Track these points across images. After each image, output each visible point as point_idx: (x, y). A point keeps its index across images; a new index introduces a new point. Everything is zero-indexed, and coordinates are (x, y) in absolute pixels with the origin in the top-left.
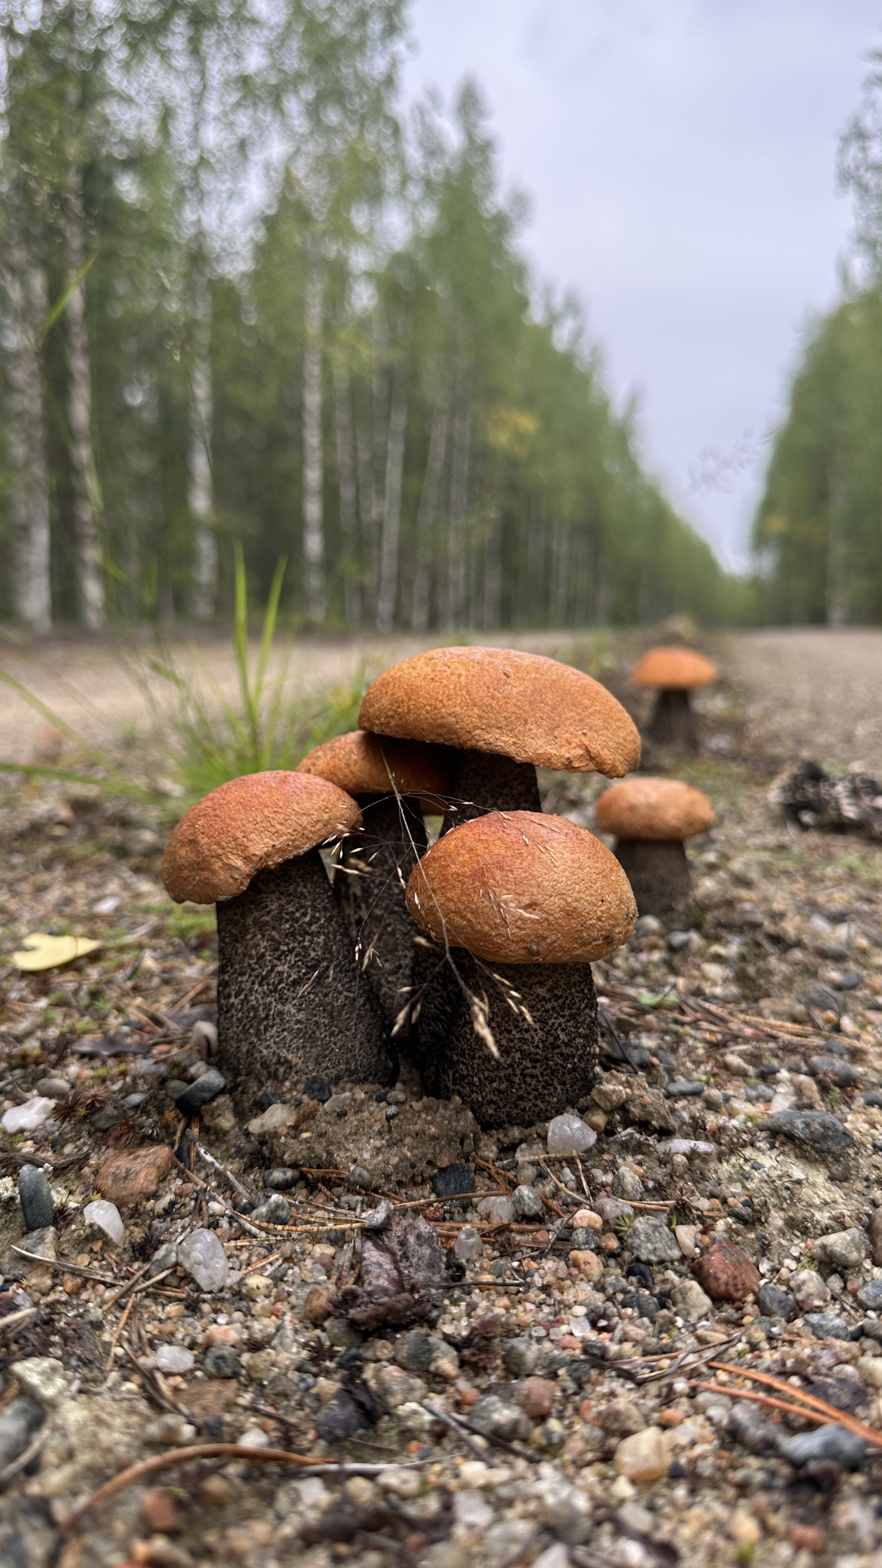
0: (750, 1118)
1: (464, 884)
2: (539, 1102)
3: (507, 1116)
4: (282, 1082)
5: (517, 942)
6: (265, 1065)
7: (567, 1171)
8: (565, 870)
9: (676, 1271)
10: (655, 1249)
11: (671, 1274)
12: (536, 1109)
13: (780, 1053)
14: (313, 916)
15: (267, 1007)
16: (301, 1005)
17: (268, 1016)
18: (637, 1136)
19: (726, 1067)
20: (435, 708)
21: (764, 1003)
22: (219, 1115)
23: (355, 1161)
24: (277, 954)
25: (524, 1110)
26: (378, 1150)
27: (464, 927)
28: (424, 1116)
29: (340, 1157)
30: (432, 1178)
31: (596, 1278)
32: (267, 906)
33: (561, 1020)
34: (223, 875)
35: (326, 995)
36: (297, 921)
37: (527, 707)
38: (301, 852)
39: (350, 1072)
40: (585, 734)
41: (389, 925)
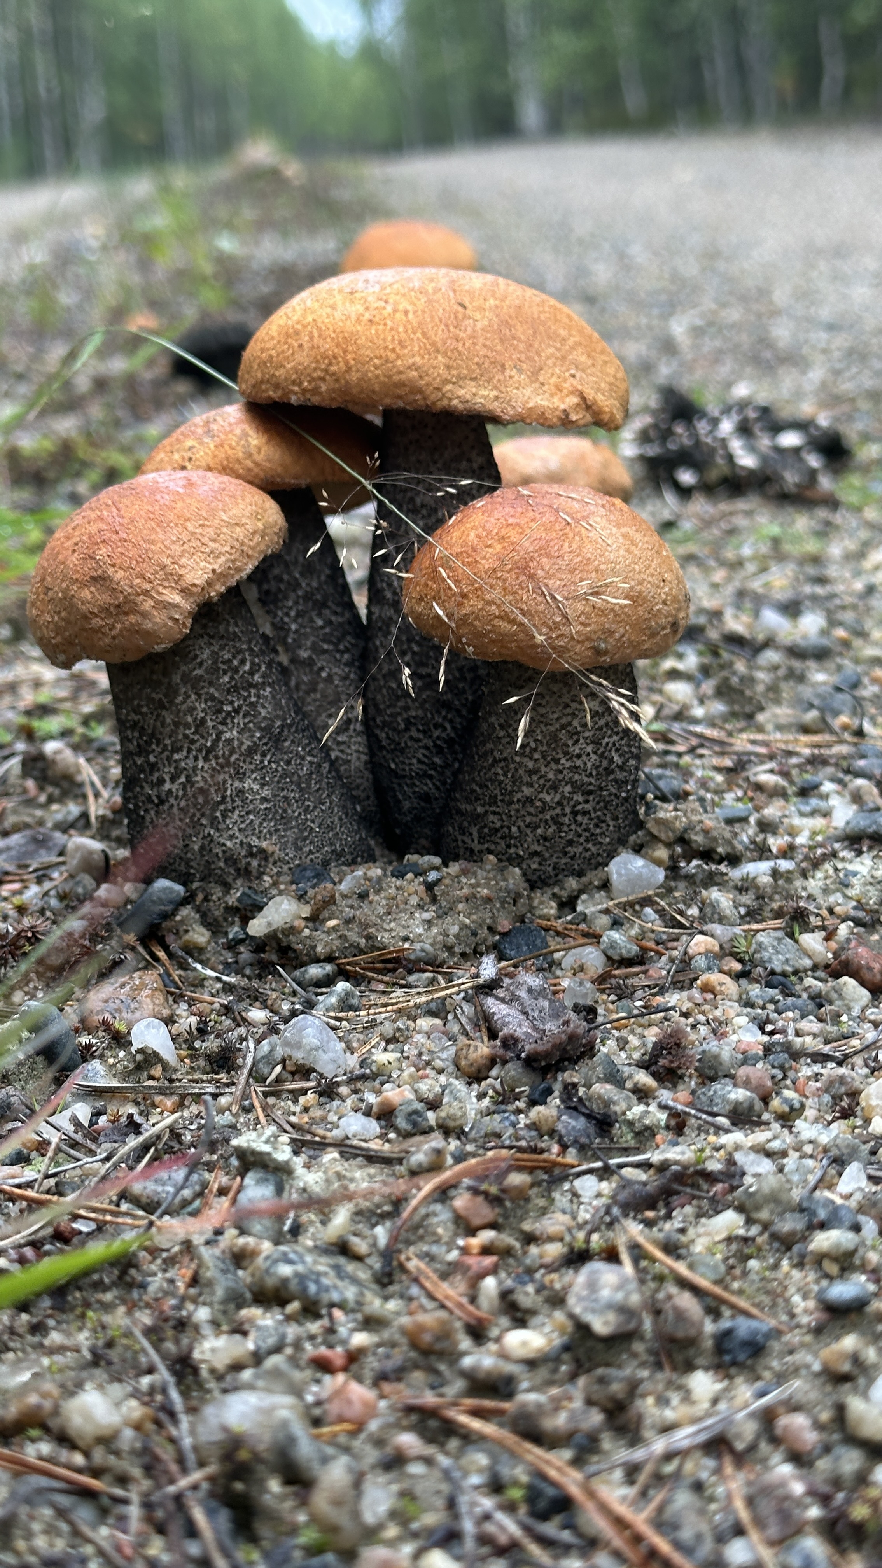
0: (814, 833)
1: (505, 581)
2: (590, 845)
3: (554, 869)
4: (259, 877)
6: (231, 860)
7: (648, 910)
8: (619, 548)
9: (815, 978)
10: (787, 960)
11: (809, 981)
12: (588, 854)
13: (809, 767)
14: (253, 664)
15: (221, 787)
16: (263, 778)
17: (224, 797)
18: (705, 866)
19: (759, 787)
20: (387, 361)
21: (761, 718)
22: (187, 931)
23: (406, 939)
24: (221, 717)
25: (573, 858)
26: (429, 923)
27: (515, 634)
28: (464, 880)
29: (383, 937)
30: (495, 946)
31: (735, 997)
32: (196, 656)
33: (615, 738)
34: (159, 617)
35: (288, 763)
36: (236, 670)
37: (499, 348)
38: (244, 574)
39: (339, 855)
40: (573, 376)
41: (322, 669)
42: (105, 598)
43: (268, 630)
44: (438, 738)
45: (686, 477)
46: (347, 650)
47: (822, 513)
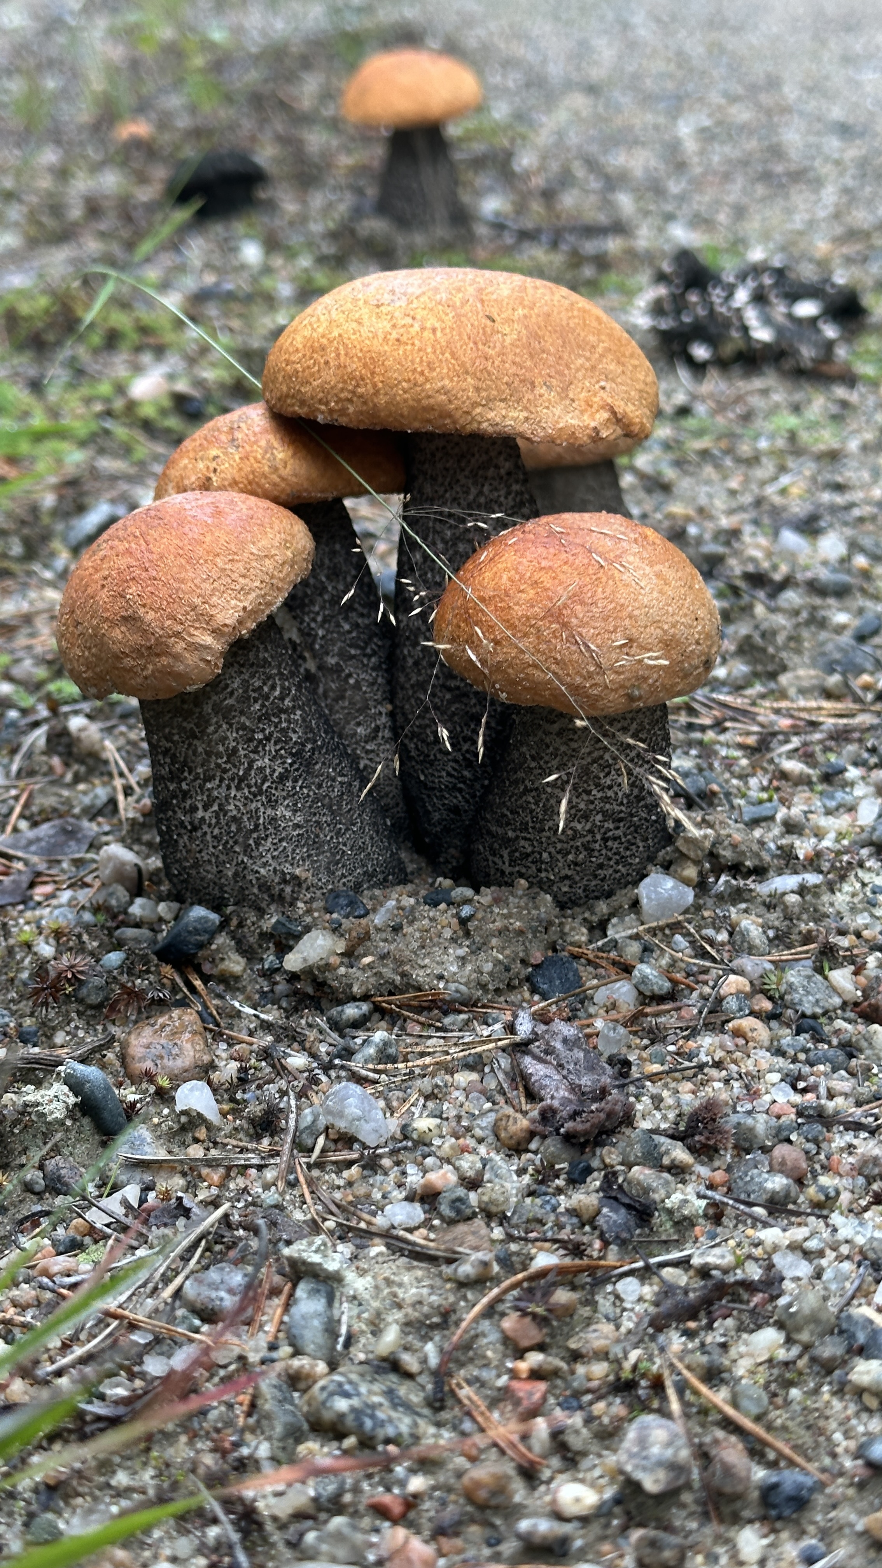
0: (840, 836)
1: (538, 628)
2: (620, 867)
3: (584, 890)
4: (292, 904)
5: (616, 690)
6: (264, 886)
7: (678, 938)
8: (652, 590)
9: (845, 1019)
10: (817, 1001)
11: (839, 1024)
12: (618, 876)
13: (832, 743)
14: (283, 688)
15: (254, 815)
16: (295, 805)
17: (257, 826)
18: (734, 882)
19: (784, 775)
20: (415, 385)
21: (784, 679)
22: (223, 959)
23: (441, 977)
24: (252, 745)
25: (603, 880)
26: (463, 960)
28: (496, 910)
29: (419, 976)
30: (528, 979)
31: (767, 1043)
32: (227, 686)
34: (191, 659)
35: (320, 786)
36: (267, 698)
37: (528, 363)
38: (274, 608)
40: (603, 388)
41: (350, 675)
42: (135, 639)
43: (295, 636)
44: (467, 751)
45: (701, 352)
46: (374, 653)
47: (840, 392)
